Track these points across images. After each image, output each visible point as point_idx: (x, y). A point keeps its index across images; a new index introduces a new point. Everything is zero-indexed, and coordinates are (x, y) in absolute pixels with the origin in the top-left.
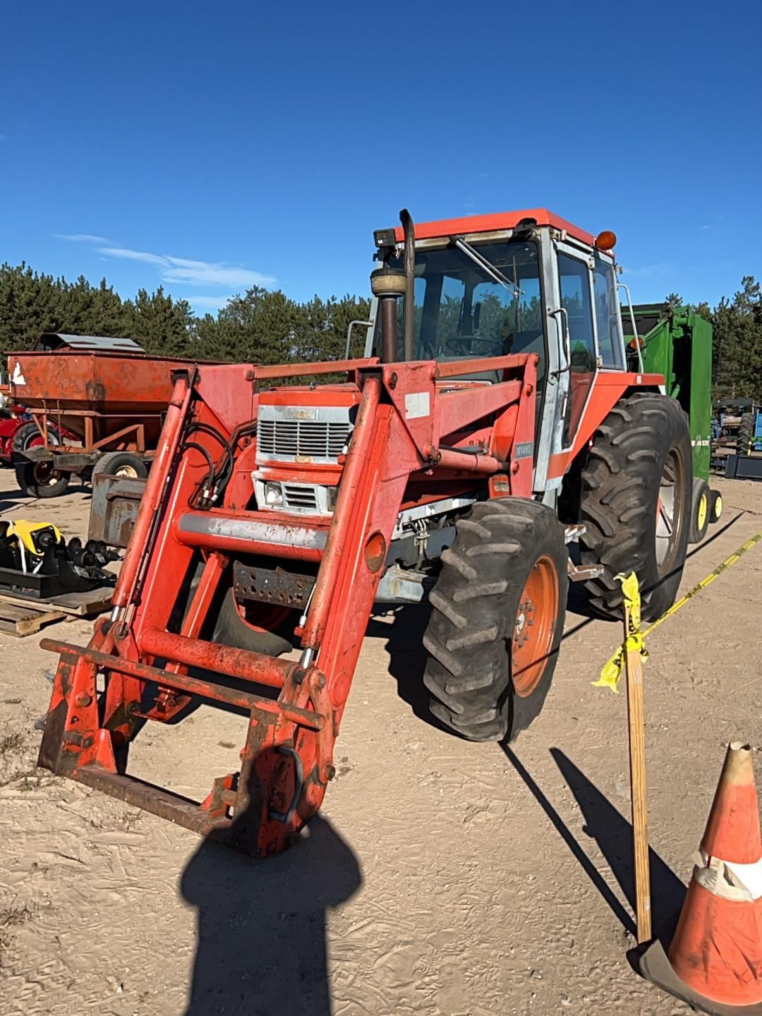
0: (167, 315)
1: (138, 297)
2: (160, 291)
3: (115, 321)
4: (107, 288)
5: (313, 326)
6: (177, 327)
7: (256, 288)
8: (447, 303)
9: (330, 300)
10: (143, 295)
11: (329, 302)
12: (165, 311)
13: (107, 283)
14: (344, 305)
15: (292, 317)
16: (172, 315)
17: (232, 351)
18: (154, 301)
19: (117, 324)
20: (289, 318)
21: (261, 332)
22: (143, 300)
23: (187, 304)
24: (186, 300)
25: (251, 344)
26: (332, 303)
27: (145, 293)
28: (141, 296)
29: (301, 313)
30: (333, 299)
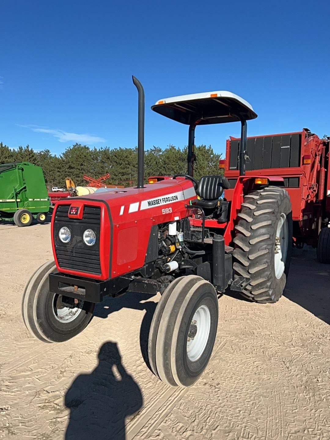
0: (31, 156)
1: (19, 149)
2: (28, 147)
3: (7, 159)
4: (3, 146)
5: (93, 160)
6: (35, 161)
7: (77, 144)
8: (154, 149)
9: (100, 149)
10: (21, 148)
11: (100, 150)
12: (30, 155)
13: (3, 144)
14: (105, 151)
15: (85, 156)
16: (33, 156)
17: (60, 170)
18: (25, 151)
19: (7, 161)
20: (83, 157)
21: (72, 162)
22: (21, 150)
23: (49, 151)
24: (48, 149)
25: (68, 167)
26: (101, 150)
27: (22, 148)
28: (20, 148)
29: (89, 154)
30: (102, 148)
